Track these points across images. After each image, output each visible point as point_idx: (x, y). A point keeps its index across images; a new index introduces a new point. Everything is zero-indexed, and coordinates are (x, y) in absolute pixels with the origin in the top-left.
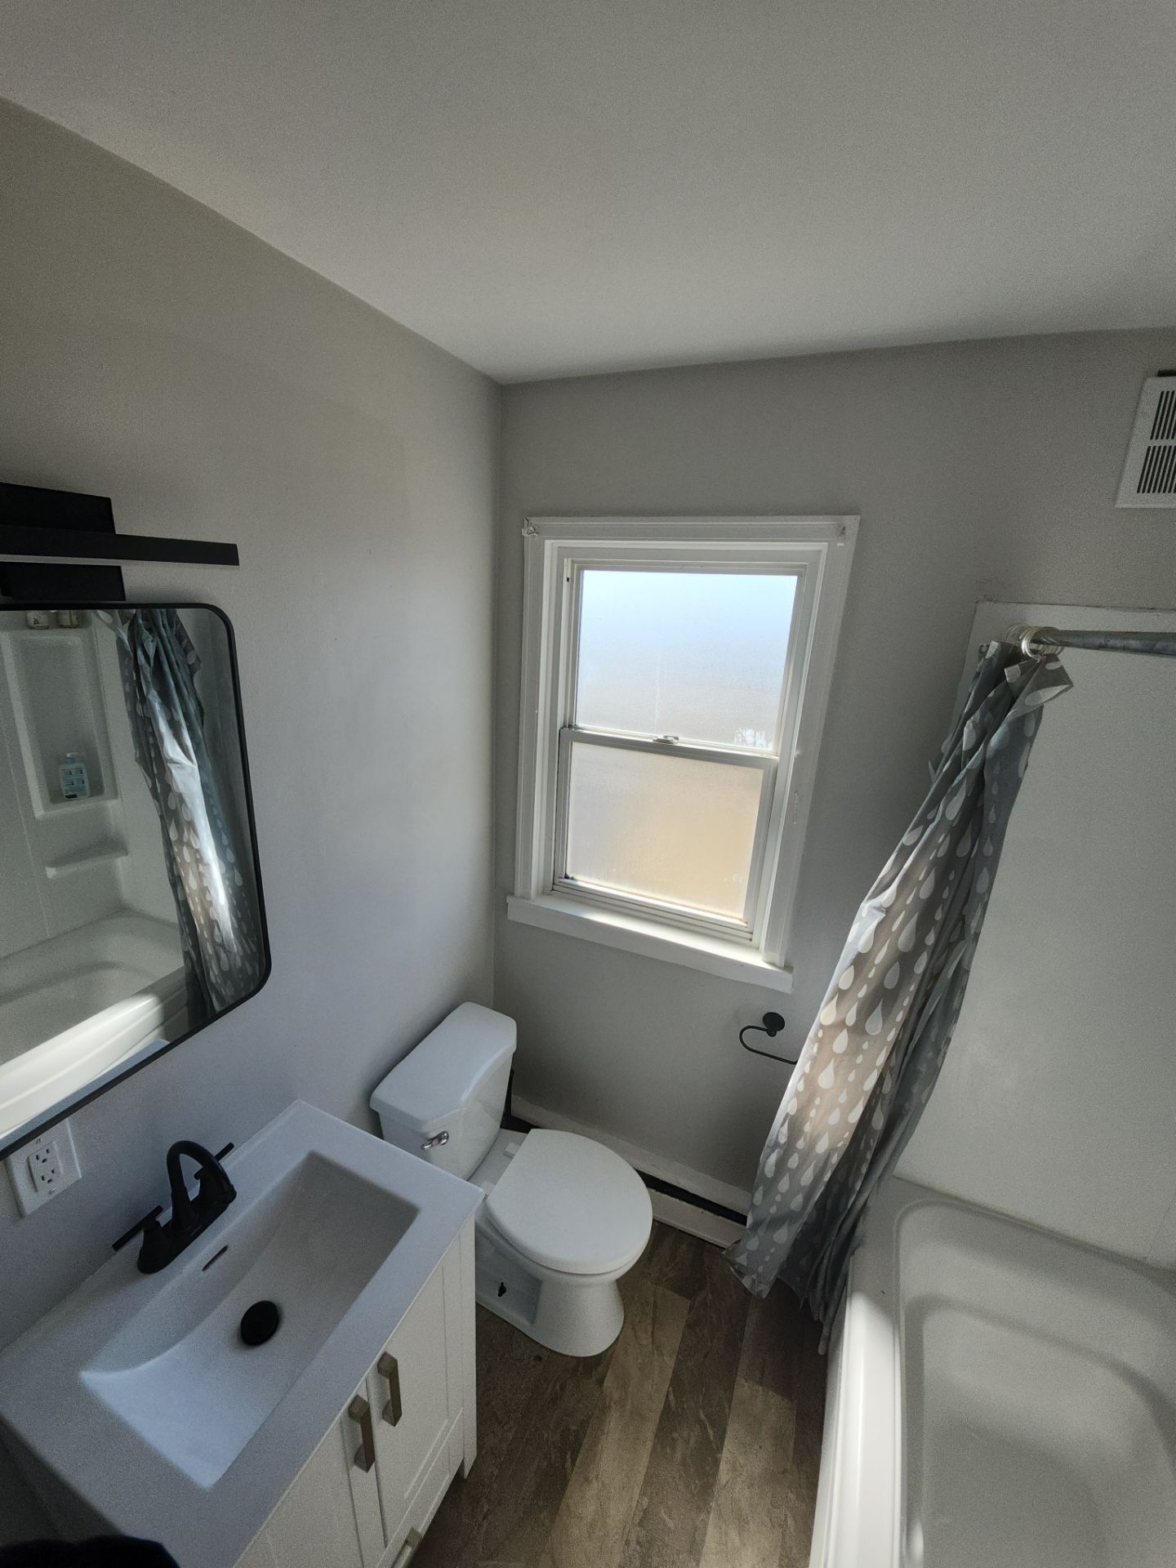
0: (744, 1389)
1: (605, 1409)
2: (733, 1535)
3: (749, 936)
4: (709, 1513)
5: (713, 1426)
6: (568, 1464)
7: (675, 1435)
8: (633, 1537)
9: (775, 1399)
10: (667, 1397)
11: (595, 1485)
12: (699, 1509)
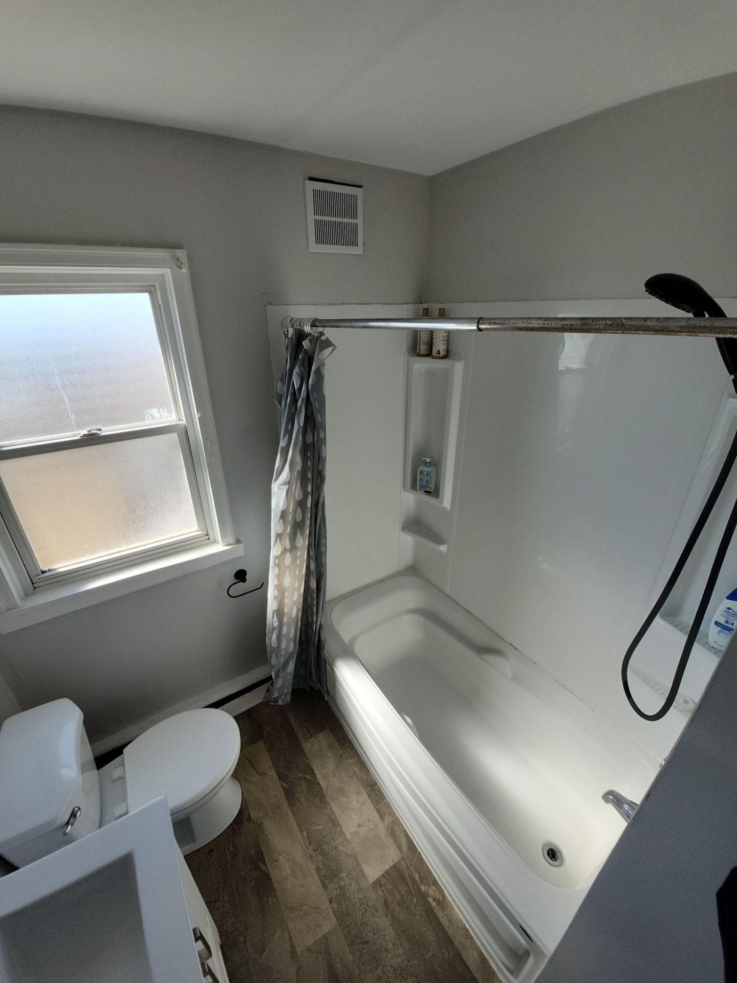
0: (307, 746)
1: (260, 826)
2: (343, 799)
3: (207, 537)
4: (329, 804)
5: (306, 773)
6: (263, 868)
7: (296, 795)
8: (311, 852)
9: (320, 736)
10: (282, 786)
11: (281, 858)
12: (325, 808)
